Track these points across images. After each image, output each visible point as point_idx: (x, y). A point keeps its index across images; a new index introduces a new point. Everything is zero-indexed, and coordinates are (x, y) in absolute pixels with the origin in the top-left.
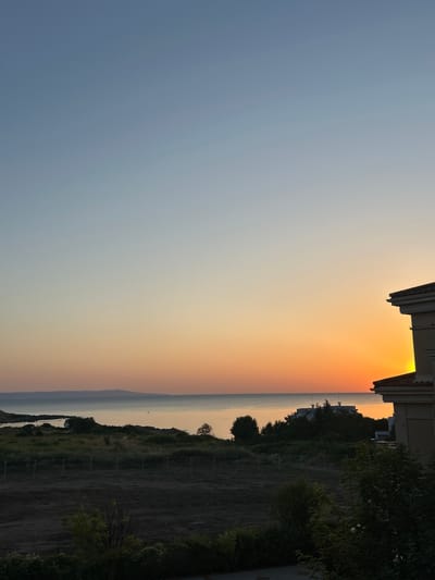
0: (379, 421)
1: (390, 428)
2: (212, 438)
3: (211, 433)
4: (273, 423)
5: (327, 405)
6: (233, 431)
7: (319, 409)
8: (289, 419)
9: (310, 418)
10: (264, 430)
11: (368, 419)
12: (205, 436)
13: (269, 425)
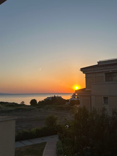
0: (67, 100)
1: (69, 102)
2: (24, 105)
3: (24, 104)
4: (41, 101)
5: (55, 96)
6: (30, 103)
7: (53, 97)
8: (45, 100)
9: (50, 99)
10: (38, 103)
11: (64, 99)
12: (23, 104)
13: (40, 101)
